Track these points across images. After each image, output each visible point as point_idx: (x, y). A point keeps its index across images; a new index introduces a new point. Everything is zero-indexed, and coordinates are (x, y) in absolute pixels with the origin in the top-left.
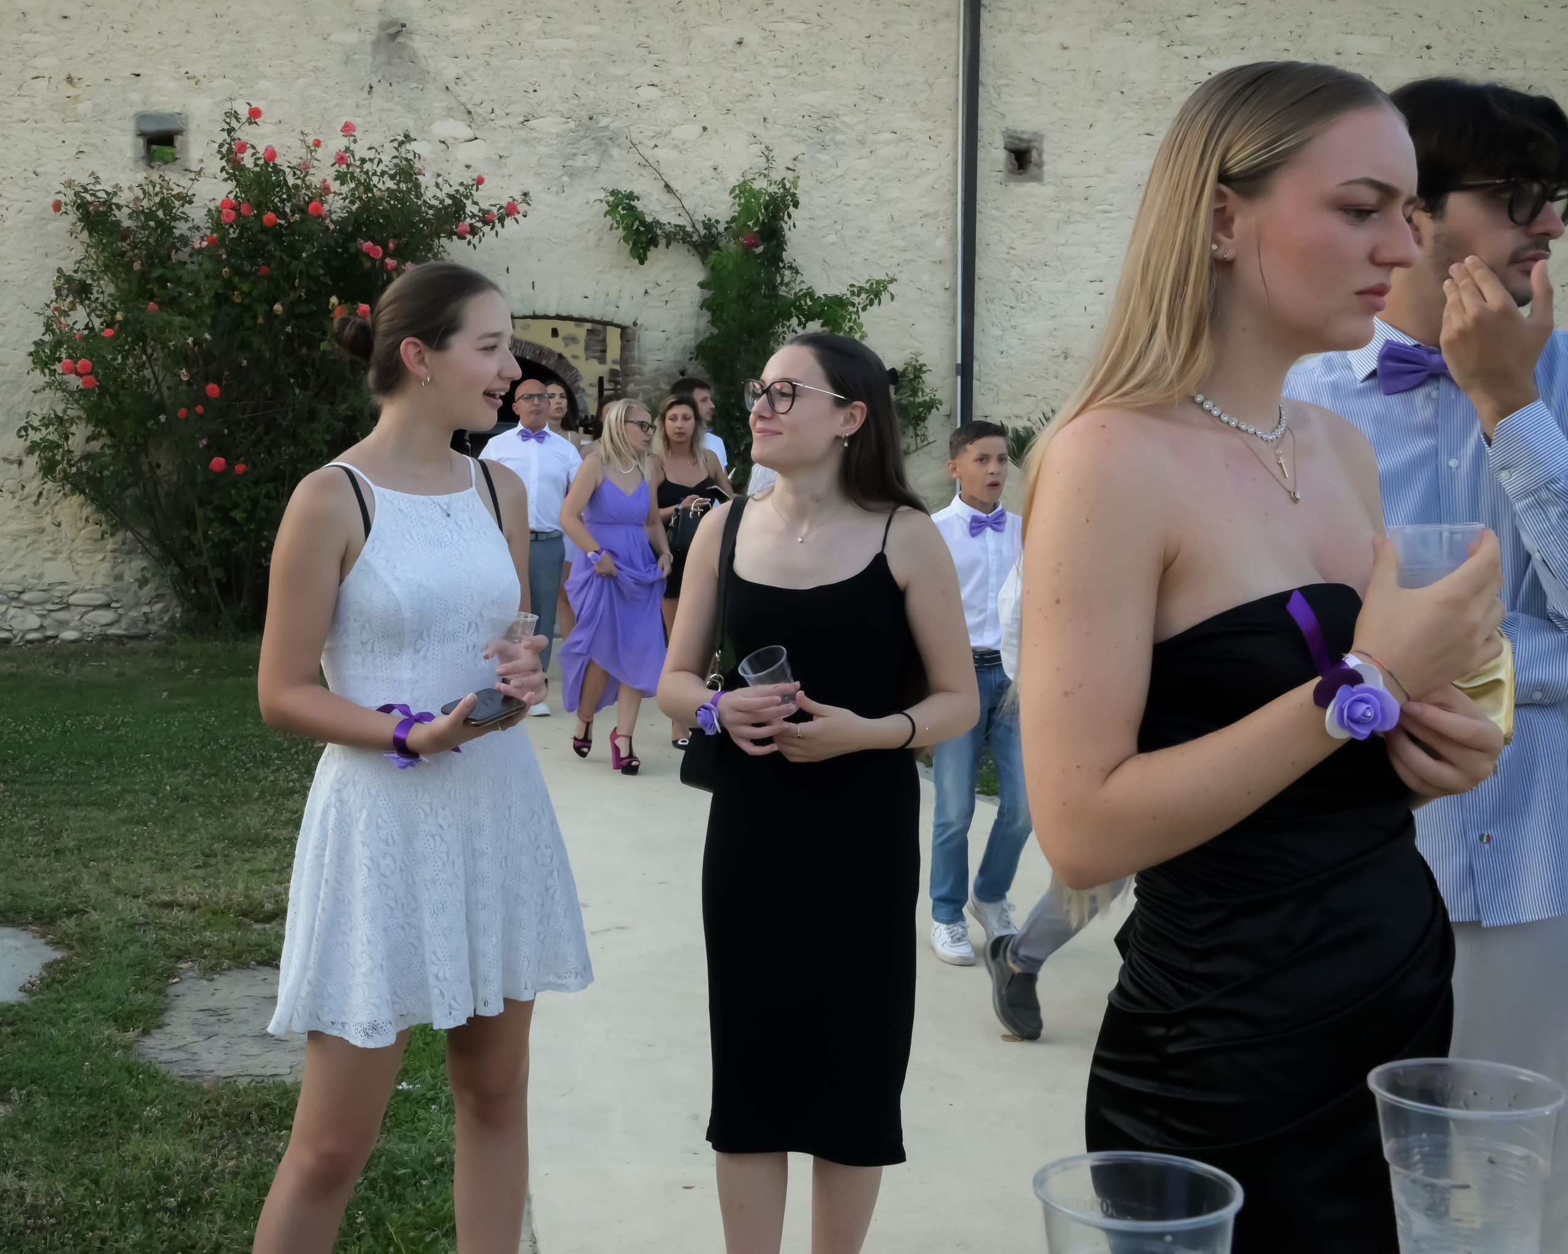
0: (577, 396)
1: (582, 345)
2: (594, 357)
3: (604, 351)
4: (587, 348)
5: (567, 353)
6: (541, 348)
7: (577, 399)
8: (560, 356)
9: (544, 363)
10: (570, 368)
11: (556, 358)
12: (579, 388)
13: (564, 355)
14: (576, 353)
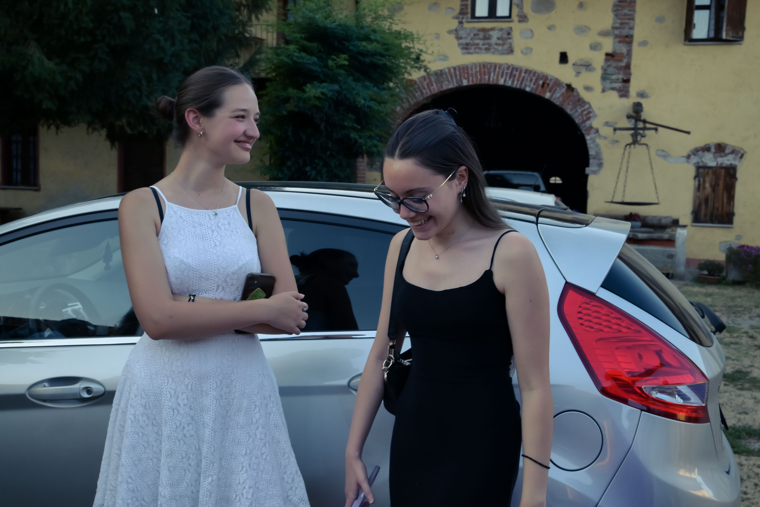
0: (588, 138)
1: (599, 72)
2: (613, 89)
3: (627, 81)
4: (605, 77)
5: (578, 85)
6: (545, 78)
7: (588, 142)
8: (569, 87)
9: (548, 95)
10: (580, 102)
11: (564, 90)
12: (591, 127)
13: (574, 86)
14: (589, 84)
